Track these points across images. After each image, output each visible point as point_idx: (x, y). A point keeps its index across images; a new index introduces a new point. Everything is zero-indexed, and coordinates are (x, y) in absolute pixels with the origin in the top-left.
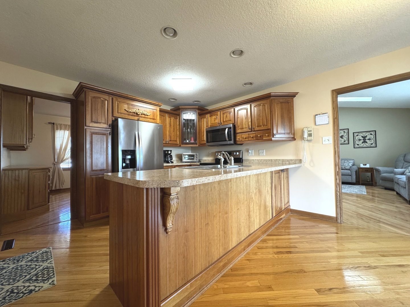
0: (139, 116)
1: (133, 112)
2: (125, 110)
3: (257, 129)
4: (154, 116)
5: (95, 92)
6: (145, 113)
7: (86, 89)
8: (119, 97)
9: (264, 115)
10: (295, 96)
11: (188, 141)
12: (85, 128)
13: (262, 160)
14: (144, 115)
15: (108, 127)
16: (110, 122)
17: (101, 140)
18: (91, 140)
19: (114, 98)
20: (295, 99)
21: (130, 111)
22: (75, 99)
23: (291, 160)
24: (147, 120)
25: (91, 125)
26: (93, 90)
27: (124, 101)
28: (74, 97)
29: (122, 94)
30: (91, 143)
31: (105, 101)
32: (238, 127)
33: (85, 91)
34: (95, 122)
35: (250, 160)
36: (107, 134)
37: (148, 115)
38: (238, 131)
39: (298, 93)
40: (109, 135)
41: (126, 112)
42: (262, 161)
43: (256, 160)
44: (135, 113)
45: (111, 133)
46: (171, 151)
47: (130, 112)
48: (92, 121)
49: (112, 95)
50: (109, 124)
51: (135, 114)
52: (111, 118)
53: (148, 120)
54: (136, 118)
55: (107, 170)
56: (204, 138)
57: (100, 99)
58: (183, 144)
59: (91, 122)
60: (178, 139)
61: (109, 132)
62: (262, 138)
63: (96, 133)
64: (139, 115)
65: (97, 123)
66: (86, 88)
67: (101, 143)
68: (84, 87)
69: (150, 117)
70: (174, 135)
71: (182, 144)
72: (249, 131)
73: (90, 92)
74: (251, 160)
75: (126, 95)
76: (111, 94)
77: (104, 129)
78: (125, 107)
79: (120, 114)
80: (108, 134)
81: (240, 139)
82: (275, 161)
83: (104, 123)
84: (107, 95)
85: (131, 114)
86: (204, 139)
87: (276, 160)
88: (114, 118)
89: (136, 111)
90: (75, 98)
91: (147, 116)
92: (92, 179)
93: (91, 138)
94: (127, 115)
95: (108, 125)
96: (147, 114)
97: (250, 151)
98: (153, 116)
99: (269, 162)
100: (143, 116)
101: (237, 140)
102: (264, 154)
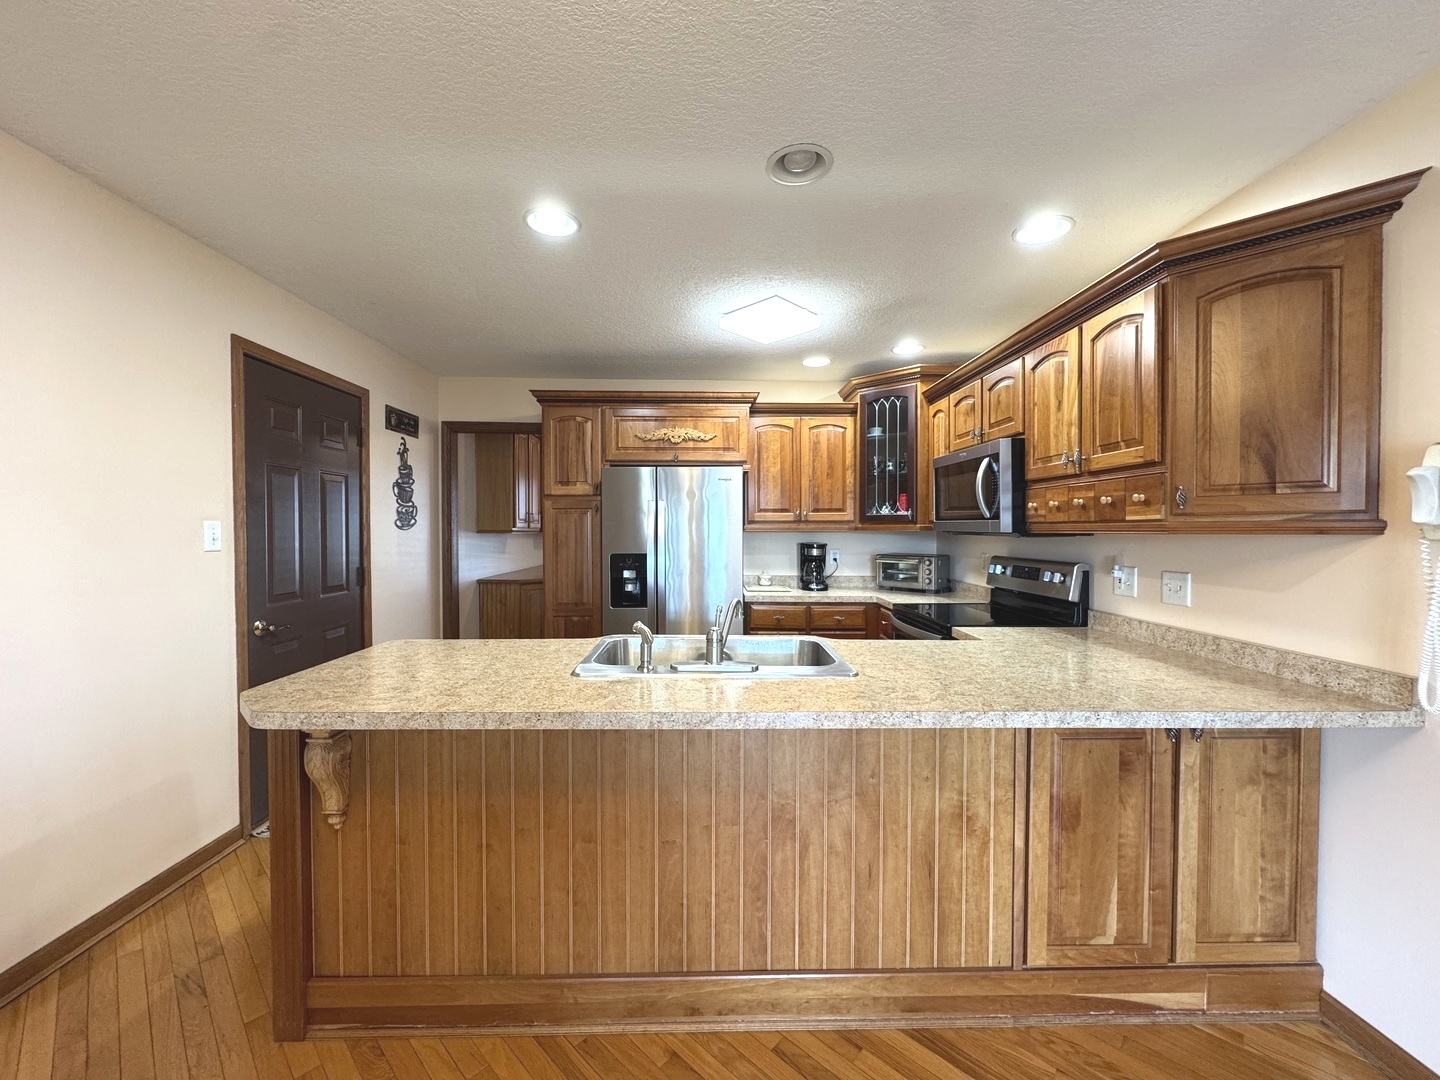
1: (659, 440)
3: (1097, 459)
4: (726, 438)
5: (563, 404)
6: (695, 435)
10: (1399, 205)
11: (885, 511)
13: (1169, 628)
14: (693, 440)
15: (592, 491)
16: (598, 478)
18: (554, 528)
20: (1394, 228)
21: (649, 437)
23: (1339, 668)
24: (704, 455)
25: (554, 490)
26: (557, 401)
31: (586, 422)
34: (562, 483)
36: (590, 510)
37: (706, 439)
38: (1034, 470)
39: (1420, 174)
41: (640, 441)
43: (1140, 622)
44: (663, 440)
45: (599, 507)
46: (822, 547)
47: (650, 440)
48: (556, 482)
49: (602, 402)
50: (594, 484)
52: (601, 467)
53: (708, 456)
54: (669, 456)
57: (574, 420)
58: (869, 519)
60: (850, 503)
61: (595, 503)
62: (1121, 515)
63: (566, 512)
64: (677, 444)
65: (567, 483)
66: (544, 401)
69: (714, 443)
71: (864, 522)
73: (552, 409)
74: (1120, 620)
76: (600, 401)
78: (638, 427)
79: (622, 451)
81: (1039, 512)
83: (582, 482)
84: (591, 405)
85: (654, 445)
87: (1245, 645)
89: (666, 434)
91: (702, 445)
93: (554, 525)
94: (643, 452)
96: (702, 437)
97: (1119, 573)
98: (724, 440)
99: (1201, 648)
100: (691, 444)
101: (1030, 517)
102: (1185, 596)
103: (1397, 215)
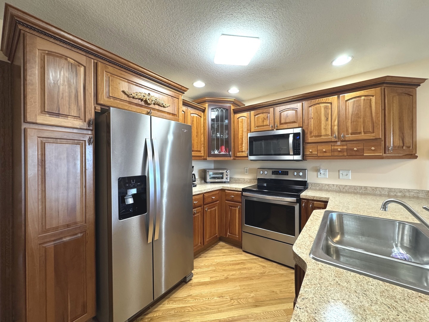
0: (150, 106)
1: (139, 99)
2: (123, 92)
3: (349, 137)
5: (52, 40)
6: (161, 102)
7: (27, 30)
8: (110, 64)
9: (368, 114)
10: (420, 85)
11: (217, 152)
12: (23, 127)
13: (346, 186)
14: (159, 105)
15: (85, 126)
16: (91, 115)
17: (67, 157)
18: (40, 156)
19: (99, 64)
20: (418, 89)
21: (133, 95)
22: (10, 62)
23: (409, 191)
24: (163, 116)
25: (41, 119)
26: (45, 34)
27: (122, 74)
28: (7, 58)
29: (117, 58)
30: (42, 163)
31: (79, 66)
32: (311, 133)
33: (24, 34)
34: (51, 114)
35: (322, 184)
36: (83, 142)
37: (165, 106)
38: (309, 140)
39: (425, 80)
40: (87, 144)
41: (124, 97)
42: (347, 188)
43: (333, 185)
44: (142, 100)
45: (92, 140)
47: (133, 98)
48: (43, 111)
49: (95, 55)
50: (87, 120)
51: (143, 102)
52: (93, 107)
53: (165, 116)
54: (144, 111)
55: (83, 222)
56: (242, 147)
57: (66, 59)
58: (210, 155)
59: (41, 112)
60: (202, 148)
61: (88, 137)
62: (361, 154)
63: (56, 140)
64: (149, 104)
65: (58, 115)
66: (27, 26)
67: (68, 162)
68: (20, 23)
69: (168, 110)
70: (197, 143)
71: (209, 157)
72: (333, 140)
73: (38, 38)
75: (126, 62)
76: (92, 54)
77: (75, 131)
78: (124, 86)
79: (112, 100)
80: (87, 142)
81: (313, 153)
82: (373, 190)
83: (75, 117)
84: (84, 53)
85: (135, 101)
86: (242, 149)
87: (376, 188)
88: (99, 108)
89: (144, 96)
90: (9, 60)
91: (163, 109)
92: (46, 251)
93: (40, 153)
94: (127, 104)
95: (85, 121)
97: (322, 171)
99: (360, 190)
100: (157, 107)
101: (307, 154)
102: (349, 176)
103: (419, 87)
